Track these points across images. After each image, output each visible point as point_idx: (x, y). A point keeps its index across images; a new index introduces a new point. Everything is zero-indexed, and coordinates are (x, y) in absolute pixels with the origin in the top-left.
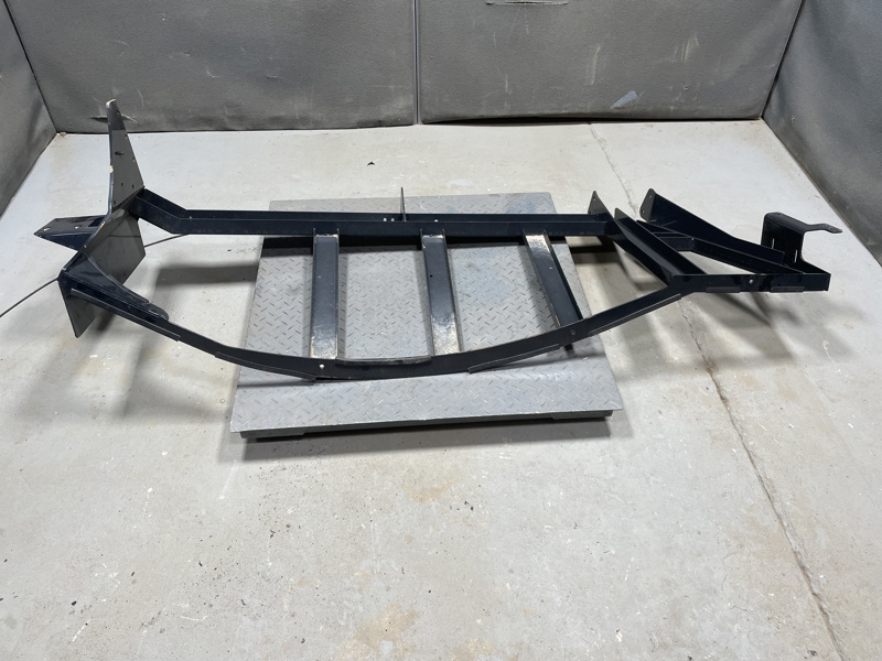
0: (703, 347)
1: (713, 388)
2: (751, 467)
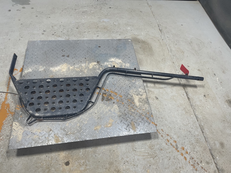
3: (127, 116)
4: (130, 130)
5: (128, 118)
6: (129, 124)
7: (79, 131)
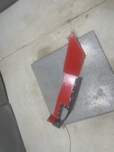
0: (64, 23)
1: (74, 20)
2: (93, 9)
3: (89, 51)
4: (97, 47)
5: (90, 50)
6: (93, 48)
7: (107, 74)
